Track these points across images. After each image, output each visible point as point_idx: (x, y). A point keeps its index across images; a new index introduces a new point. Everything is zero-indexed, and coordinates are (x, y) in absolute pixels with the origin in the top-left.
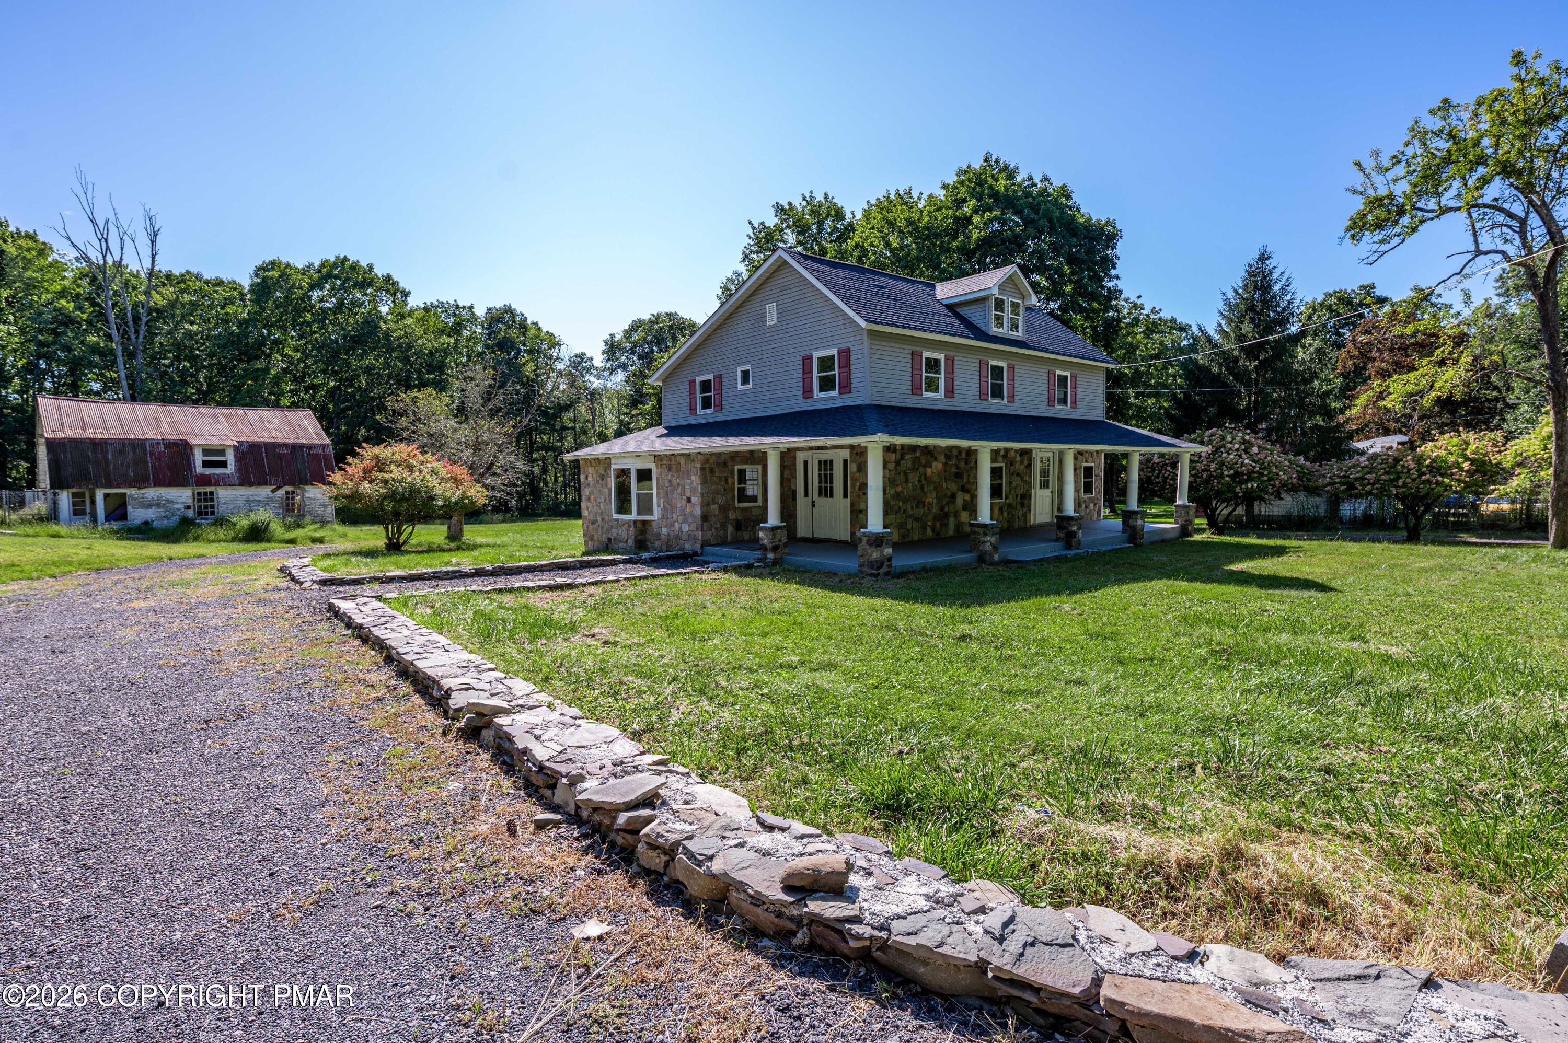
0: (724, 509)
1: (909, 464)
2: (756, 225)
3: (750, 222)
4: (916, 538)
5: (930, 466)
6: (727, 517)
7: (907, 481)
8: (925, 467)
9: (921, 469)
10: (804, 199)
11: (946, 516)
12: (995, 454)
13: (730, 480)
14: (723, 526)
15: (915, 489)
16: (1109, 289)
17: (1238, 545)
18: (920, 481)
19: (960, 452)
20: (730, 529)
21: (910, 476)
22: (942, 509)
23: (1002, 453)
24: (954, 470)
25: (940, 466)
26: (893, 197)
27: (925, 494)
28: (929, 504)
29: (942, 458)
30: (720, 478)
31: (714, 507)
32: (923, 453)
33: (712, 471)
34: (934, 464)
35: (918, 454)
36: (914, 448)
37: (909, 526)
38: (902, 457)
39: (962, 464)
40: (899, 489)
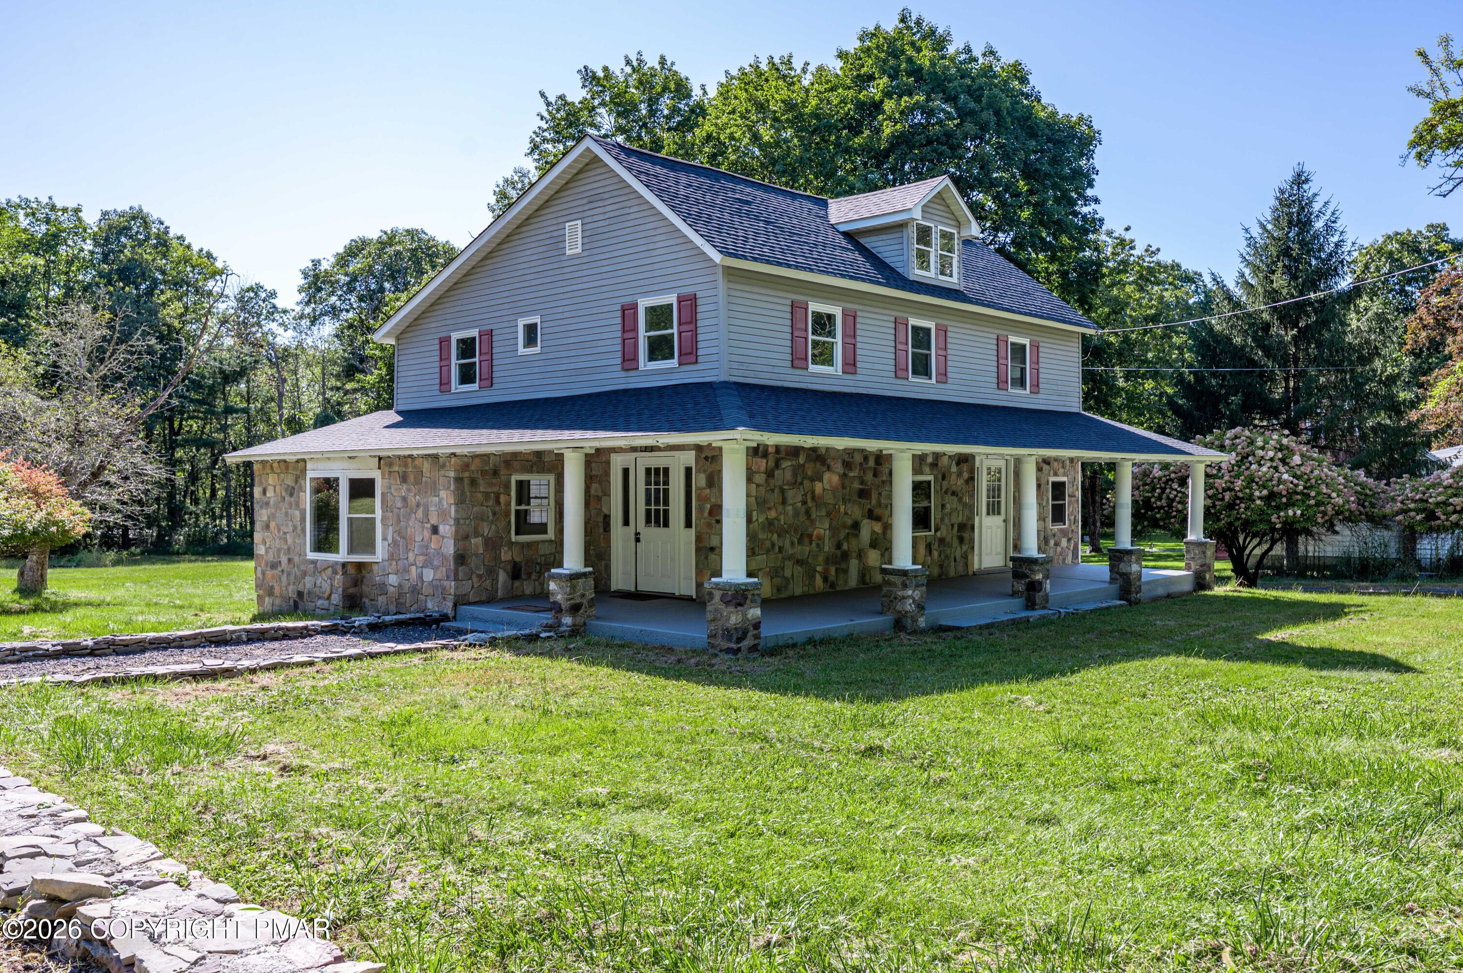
0: (493, 545)
1: (788, 475)
2: (552, 99)
3: (542, 95)
4: (798, 591)
5: (820, 479)
6: (497, 558)
7: (784, 502)
8: (812, 480)
9: (807, 483)
10: (628, 62)
11: (845, 556)
12: (919, 461)
13: (502, 498)
14: (491, 572)
15: (796, 514)
16: (1084, 217)
17: (1277, 602)
18: (804, 503)
19: (866, 458)
20: (502, 577)
21: (790, 494)
22: (839, 546)
23: (930, 460)
24: (857, 486)
25: (835, 479)
26: (764, 66)
27: (812, 522)
28: (820, 538)
29: (839, 467)
30: (487, 495)
31: (477, 542)
32: (809, 459)
33: (473, 482)
34: (827, 476)
35: (802, 460)
36: (795, 451)
37: (788, 573)
38: (777, 465)
39: (869, 477)
40: (772, 514)
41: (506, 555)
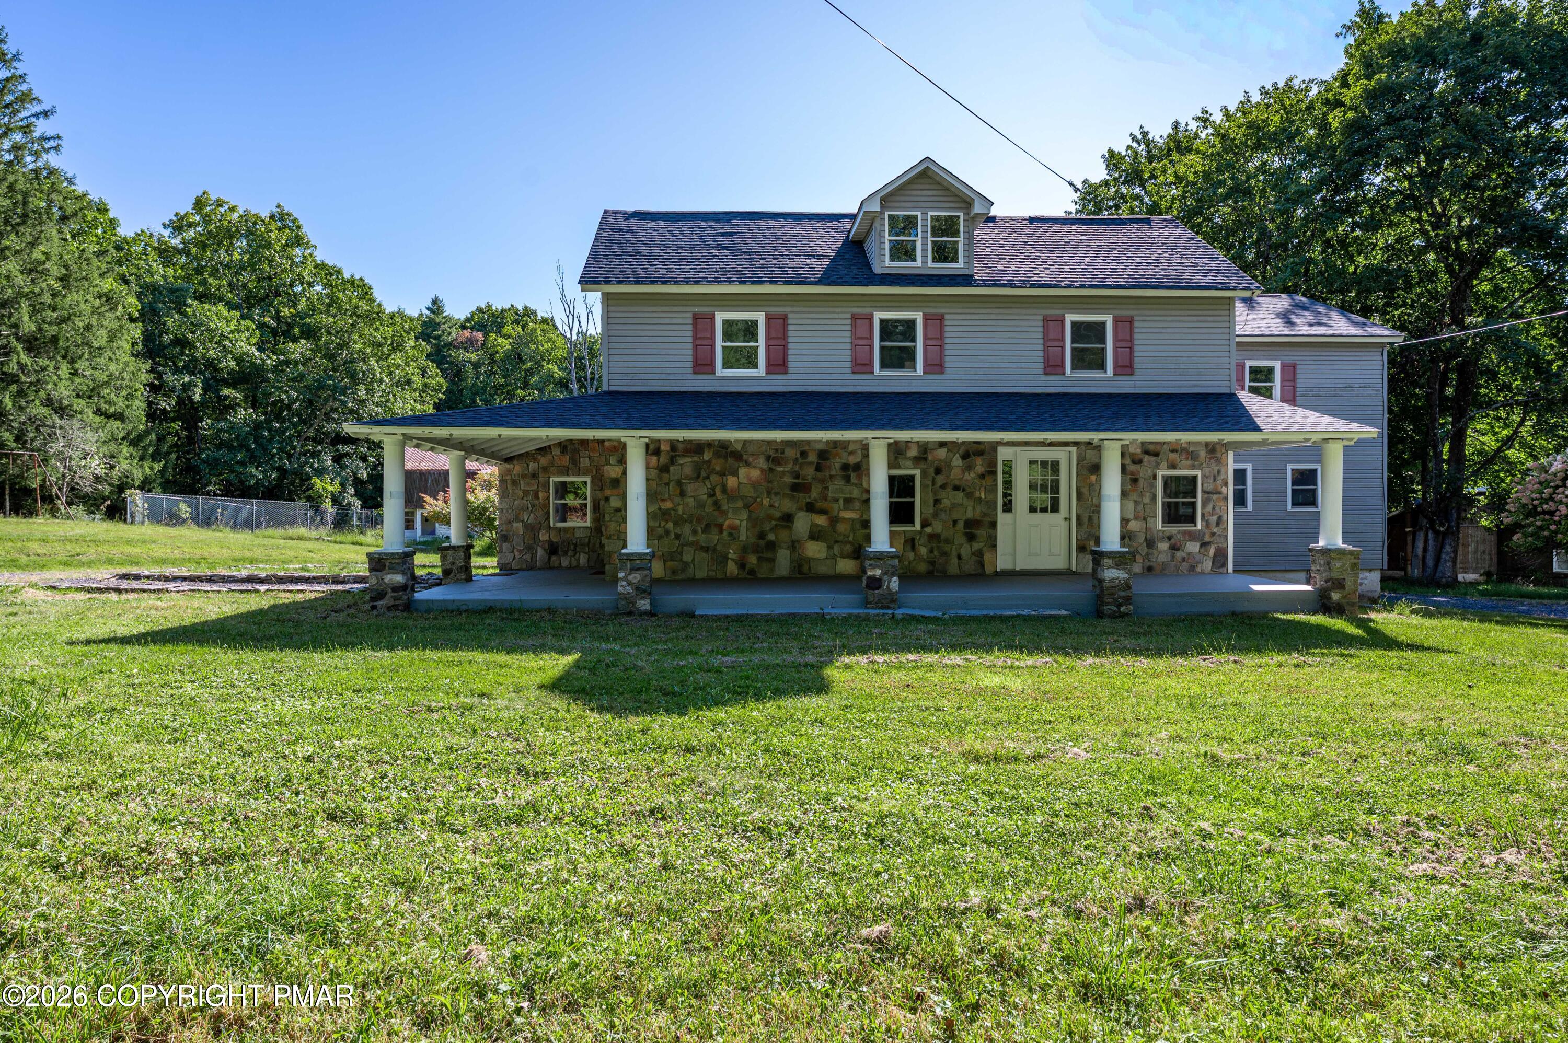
0: (533, 530)
1: (688, 470)
4: (700, 574)
5: (735, 473)
6: (535, 538)
7: (682, 494)
8: (722, 474)
9: (714, 478)
11: (772, 546)
12: (896, 451)
13: (541, 495)
14: (530, 548)
15: (701, 505)
18: (712, 495)
19: (804, 454)
20: (540, 552)
21: (690, 488)
22: (762, 536)
23: (913, 452)
24: (788, 480)
25: (755, 474)
27: (724, 513)
28: (733, 528)
29: (762, 463)
30: (526, 493)
31: (518, 526)
32: (717, 455)
33: (515, 483)
34: (743, 471)
35: (707, 456)
36: (698, 448)
37: (687, 557)
38: (672, 461)
39: (810, 472)
40: (668, 505)
41: (543, 536)
